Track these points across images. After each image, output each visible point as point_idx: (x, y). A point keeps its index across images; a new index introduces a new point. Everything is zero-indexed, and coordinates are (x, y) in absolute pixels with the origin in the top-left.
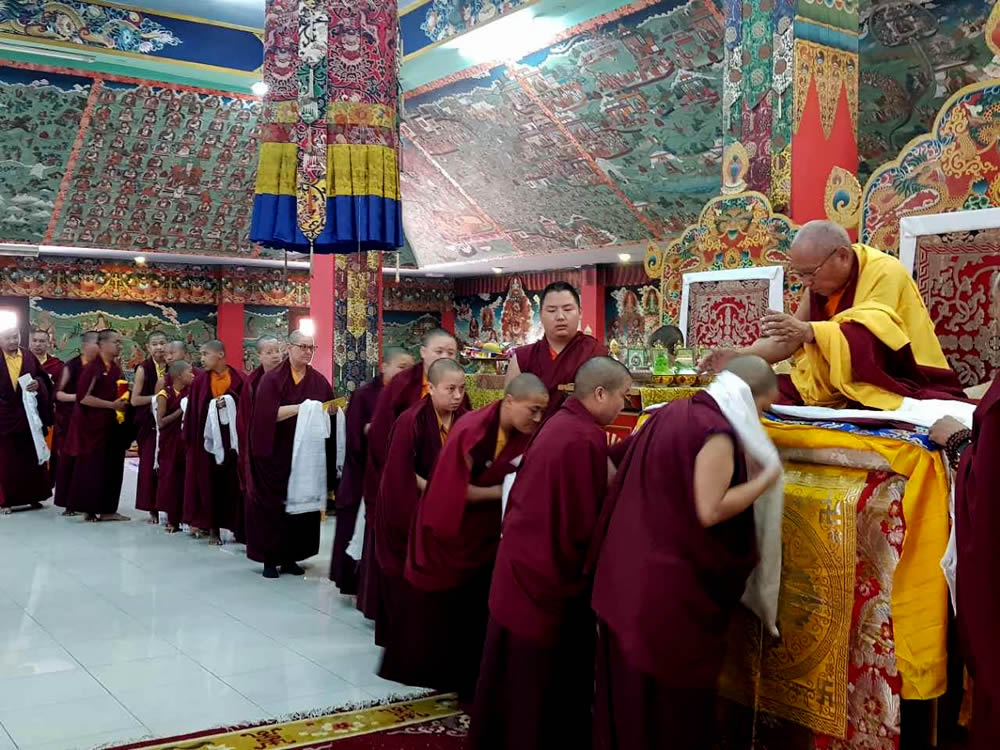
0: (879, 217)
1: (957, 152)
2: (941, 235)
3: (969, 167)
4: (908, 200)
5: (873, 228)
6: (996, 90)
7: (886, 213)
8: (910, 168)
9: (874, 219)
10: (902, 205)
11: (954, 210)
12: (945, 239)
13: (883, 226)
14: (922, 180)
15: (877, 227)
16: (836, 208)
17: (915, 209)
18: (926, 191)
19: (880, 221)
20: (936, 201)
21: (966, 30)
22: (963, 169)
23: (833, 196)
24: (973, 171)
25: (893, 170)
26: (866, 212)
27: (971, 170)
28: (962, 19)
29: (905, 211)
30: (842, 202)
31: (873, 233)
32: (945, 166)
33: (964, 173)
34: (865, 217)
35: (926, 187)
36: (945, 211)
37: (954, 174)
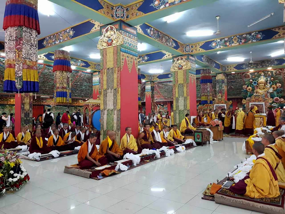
7: (248, 102)
20: (252, 102)
23: (243, 101)
24: (254, 100)
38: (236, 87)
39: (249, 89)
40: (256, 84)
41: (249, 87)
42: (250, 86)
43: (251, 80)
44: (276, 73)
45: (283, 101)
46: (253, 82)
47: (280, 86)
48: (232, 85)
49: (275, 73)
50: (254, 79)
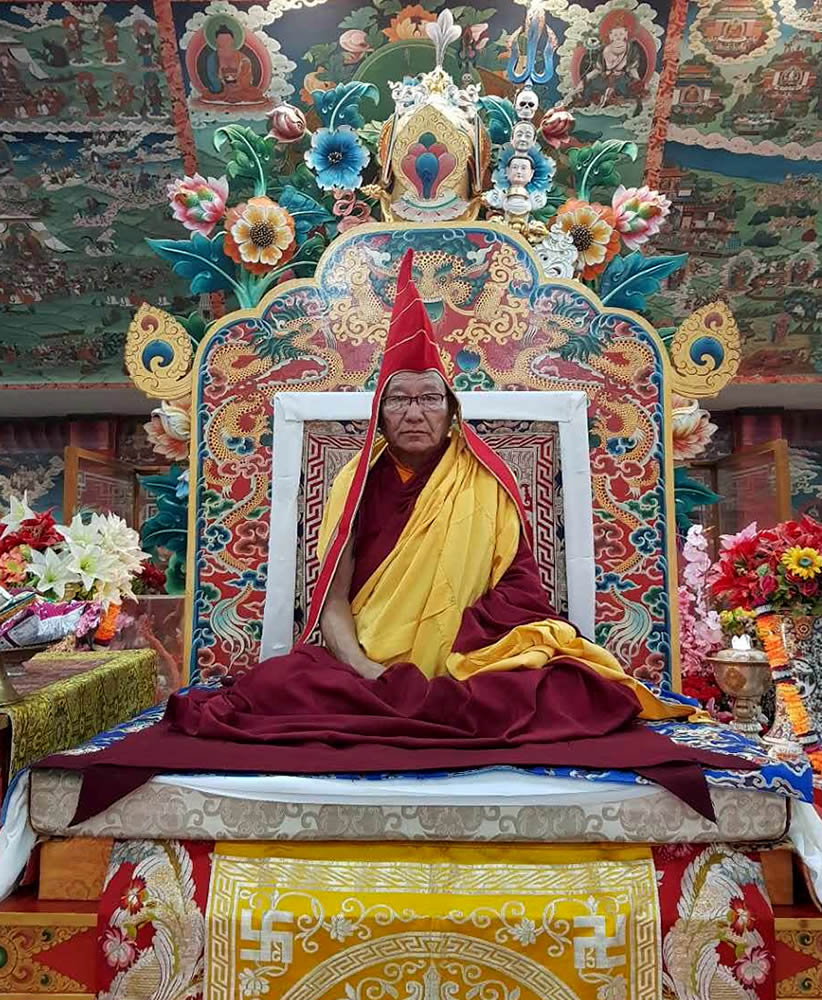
0: (228, 388)
1: (353, 311)
2: (345, 423)
3: (373, 333)
4: (277, 367)
5: (217, 403)
6: (408, 236)
7: (239, 383)
8: (279, 323)
9: (219, 389)
10: (268, 373)
11: (352, 389)
12: (350, 428)
13: (236, 401)
14: (299, 342)
15: (224, 402)
16: (149, 369)
17: (289, 381)
18: (307, 358)
19: (229, 394)
20: (323, 374)
21: (46, 179)
22: (364, 334)
23: (143, 348)
24: (378, 339)
25: (251, 322)
26: (204, 378)
27: (376, 336)
28: (45, 165)
29: (271, 383)
30: (161, 359)
31: (217, 410)
32: (337, 326)
33: (365, 340)
34: (202, 386)
35: (306, 352)
36: (338, 389)
37: (350, 339)
38: (91, 237)
39: (262, 236)
40: (353, 181)
41: (261, 207)
42: (274, 196)
43: (290, 114)
44: (598, 54)
45: (699, 429)
46: (318, 138)
47: (652, 214)
48: (45, 211)
49: (588, 60)
50: (326, 101)
